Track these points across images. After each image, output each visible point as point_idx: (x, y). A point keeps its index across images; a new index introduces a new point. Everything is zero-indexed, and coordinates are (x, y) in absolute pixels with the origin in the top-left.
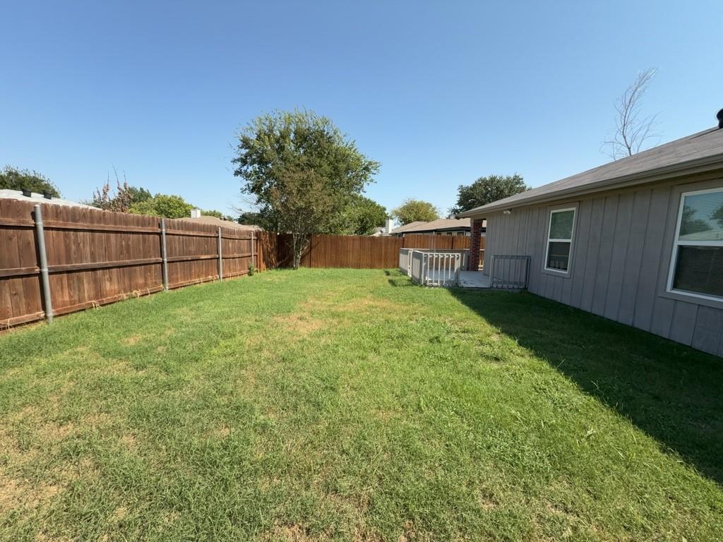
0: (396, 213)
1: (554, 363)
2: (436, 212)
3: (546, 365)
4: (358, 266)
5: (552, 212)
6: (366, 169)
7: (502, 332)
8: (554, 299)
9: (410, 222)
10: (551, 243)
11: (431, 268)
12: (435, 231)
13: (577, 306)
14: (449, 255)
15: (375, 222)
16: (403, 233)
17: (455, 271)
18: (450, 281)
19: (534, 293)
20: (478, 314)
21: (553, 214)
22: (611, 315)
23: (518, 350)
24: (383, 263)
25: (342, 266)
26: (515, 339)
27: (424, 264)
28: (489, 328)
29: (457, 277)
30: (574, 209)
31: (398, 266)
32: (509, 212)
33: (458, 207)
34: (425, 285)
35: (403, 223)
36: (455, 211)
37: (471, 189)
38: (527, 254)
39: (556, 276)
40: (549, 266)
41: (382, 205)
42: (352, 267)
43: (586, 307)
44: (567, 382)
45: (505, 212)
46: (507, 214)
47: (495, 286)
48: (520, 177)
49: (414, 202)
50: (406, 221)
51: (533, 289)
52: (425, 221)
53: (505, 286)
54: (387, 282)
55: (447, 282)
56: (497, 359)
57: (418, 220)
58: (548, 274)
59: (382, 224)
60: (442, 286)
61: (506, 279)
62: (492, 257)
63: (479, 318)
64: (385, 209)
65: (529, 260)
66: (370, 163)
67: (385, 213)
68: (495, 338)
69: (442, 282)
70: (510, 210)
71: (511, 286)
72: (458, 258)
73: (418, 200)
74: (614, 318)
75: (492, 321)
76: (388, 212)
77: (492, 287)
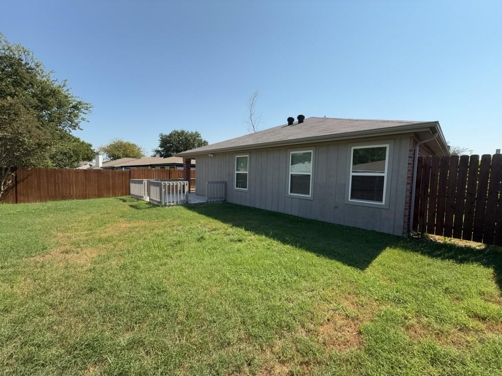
0: (105, 150)
1: (267, 235)
2: (140, 151)
3: (264, 237)
4: (85, 197)
5: (237, 156)
6: (75, 107)
7: (233, 226)
8: (242, 204)
9: (119, 158)
10: (237, 174)
11: (169, 193)
12: (151, 165)
13: (254, 206)
14: (180, 183)
15: (81, 157)
16: (122, 167)
17: (186, 193)
18: (182, 200)
19: (231, 202)
20: (213, 219)
21: (237, 158)
22: (269, 208)
23: (247, 233)
24: (111, 191)
25: (64, 197)
26: (242, 228)
27: (163, 190)
28: (226, 226)
29: (187, 198)
30: (248, 156)
31: (129, 194)
32: (212, 155)
33: (160, 149)
34: (165, 205)
35: (112, 158)
36: (158, 152)
37: (169, 137)
38: (224, 181)
39: (241, 191)
40: (237, 186)
41: (87, 141)
42: (77, 198)
43: (257, 206)
44: (275, 242)
45: (209, 155)
46: (211, 156)
47: (209, 201)
48: (199, 133)
49: (121, 143)
50: (115, 157)
51: (230, 200)
52: (133, 157)
53: (215, 200)
54: (127, 206)
55: (180, 201)
56: (240, 241)
57: (127, 156)
58: (237, 191)
59: (89, 159)
60: (177, 205)
61: (216, 196)
62: (207, 183)
63: (216, 221)
64: (90, 145)
65: (226, 183)
66: (80, 103)
67: (90, 149)
68: (230, 230)
69: (177, 202)
70: (212, 154)
71: (218, 200)
72: (187, 185)
73: (125, 141)
74: (270, 209)
75: (225, 221)
76: (95, 148)
77: (207, 202)
